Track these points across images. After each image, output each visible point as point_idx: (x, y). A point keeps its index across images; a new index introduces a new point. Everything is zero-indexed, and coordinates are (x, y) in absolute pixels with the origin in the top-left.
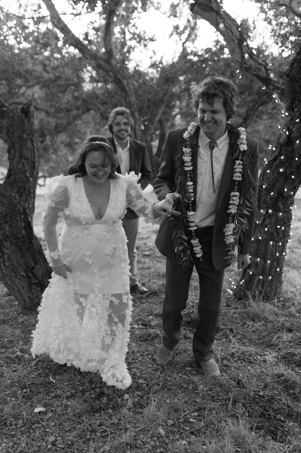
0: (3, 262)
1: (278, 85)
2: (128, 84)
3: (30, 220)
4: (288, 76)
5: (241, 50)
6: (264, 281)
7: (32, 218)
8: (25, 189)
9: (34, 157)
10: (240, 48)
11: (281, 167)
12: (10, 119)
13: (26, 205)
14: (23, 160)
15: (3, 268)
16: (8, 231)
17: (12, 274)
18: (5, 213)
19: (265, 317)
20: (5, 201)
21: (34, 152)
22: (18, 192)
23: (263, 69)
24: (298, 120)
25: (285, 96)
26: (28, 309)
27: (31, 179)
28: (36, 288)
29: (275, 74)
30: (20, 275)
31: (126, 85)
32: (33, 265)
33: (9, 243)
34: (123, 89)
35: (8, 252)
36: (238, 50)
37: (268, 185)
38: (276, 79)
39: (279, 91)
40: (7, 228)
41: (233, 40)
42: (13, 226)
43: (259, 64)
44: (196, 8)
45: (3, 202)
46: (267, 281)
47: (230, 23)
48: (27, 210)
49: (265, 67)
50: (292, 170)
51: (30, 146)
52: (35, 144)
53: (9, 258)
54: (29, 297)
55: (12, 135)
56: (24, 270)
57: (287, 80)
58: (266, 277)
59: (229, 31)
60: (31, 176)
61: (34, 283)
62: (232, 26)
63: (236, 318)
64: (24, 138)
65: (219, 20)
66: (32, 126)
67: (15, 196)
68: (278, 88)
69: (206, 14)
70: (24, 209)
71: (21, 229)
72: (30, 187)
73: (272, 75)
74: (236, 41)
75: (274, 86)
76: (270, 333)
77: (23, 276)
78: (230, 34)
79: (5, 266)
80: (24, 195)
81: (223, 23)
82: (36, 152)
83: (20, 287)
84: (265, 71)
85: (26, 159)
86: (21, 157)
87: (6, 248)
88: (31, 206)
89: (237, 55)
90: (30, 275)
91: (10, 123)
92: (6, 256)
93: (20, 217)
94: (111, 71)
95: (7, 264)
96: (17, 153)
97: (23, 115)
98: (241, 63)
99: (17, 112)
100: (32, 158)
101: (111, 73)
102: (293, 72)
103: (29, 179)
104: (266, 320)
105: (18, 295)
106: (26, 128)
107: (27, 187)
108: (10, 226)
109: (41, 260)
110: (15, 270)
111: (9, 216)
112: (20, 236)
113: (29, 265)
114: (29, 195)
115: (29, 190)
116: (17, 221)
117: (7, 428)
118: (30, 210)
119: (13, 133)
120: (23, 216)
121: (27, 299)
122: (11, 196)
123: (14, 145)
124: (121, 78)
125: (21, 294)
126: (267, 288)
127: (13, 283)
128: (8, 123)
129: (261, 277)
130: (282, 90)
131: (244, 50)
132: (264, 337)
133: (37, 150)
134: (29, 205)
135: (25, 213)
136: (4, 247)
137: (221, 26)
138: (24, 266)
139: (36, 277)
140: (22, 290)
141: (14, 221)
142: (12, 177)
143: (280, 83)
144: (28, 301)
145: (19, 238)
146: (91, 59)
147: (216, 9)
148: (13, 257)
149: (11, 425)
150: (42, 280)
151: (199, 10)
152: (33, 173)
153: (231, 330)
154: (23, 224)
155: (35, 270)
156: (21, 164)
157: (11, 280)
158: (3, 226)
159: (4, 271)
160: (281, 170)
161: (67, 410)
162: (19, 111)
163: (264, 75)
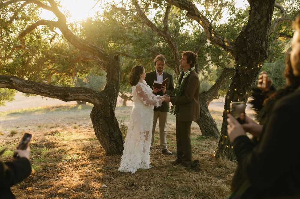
0: (99, 129)
1: (230, 48)
2: (175, 44)
3: (113, 109)
4: (235, 44)
5: (210, 33)
6: (229, 148)
7: (114, 109)
8: (112, 94)
9: (118, 80)
10: (209, 32)
11: (235, 88)
12: (109, 61)
13: (112, 102)
14: (113, 81)
15: (99, 131)
16: (103, 114)
17: (102, 135)
18: (102, 105)
19: (226, 166)
20: (102, 99)
21: (119, 77)
22: (109, 95)
23: (221, 41)
24: (240, 65)
25: (234, 53)
26: (109, 154)
27: (116, 90)
28: (113, 142)
29: (228, 43)
30: (106, 135)
31: (174, 44)
32: (113, 131)
33: (102, 119)
34: (172, 47)
35: (102, 124)
36: (209, 33)
37: (230, 97)
38: (228, 46)
39: (231, 51)
40: (102, 112)
41: (206, 28)
42: (105, 112)
43: (220, 39)
44: (188, 14)
45: (102, 100)
46: (231, 149)
47: (205, 21)
48: (112, 104)
49: (223, 40)
50: (240, 90)
51: (117, 74)
52: (119, 73)
53: (102, 127)
54: (109, 147)
55: (109, 69)
56: (108, 133)
57: (234, 46)
58: (230, 146)
59: (204, 24)
60: (116, 89)
61: (112, 141)
62: (206, 22)
63: (211, 166)
64: (114, 71)
65: (200, 19)
66: (119, 65)
67: (107, 97)
68: (230, 50)
69: (193, 17)
70: (111, 104)
71: (109, 113)
72: (115, 94)
73: (226, 44)
74: (208, 29)
75: (227, 49)
76: (226, 173)
77: (107, 136)
78: (205, 25)
79: (99, 130)
80: (111, 97)
81: (201, 21)
82: (120, 77)
83: (106, 141)
84: (222, 42)
85: (115, 80)
86: (112, 79)
87: (101, 122)
88: (114, 103)
89: (209, 34)
90: (111, 136)
91: (109, 63)
92: (100, 126)
93: (109, 107)
94: (166, 37)
95: (100, 129)
96: (111, 77)
97: (115, 59)
98: (210, 38)
99: (112, 58)
100: (117, 80)
101: (166, 39)
102: (237, 42)
103: (115, 90)
104: (226, 167)
105: (105, 146)
106: (116, 65)
107: (113, 94)
108: (104, 111)
109: (117, 129)
110: (104, 133)
111: (104, 106)
112: (108, 116)
113: (111, 131)
114: (114, 97)
115: (114, 95)
116: (107, 109)
117: (90, 190)
118: (114, 105)
119: (109, 68)
120: (110, 107)
121: (108, 148)
122: (105, 97)
123: (109, 74)
124: (171, 41)
125: (106, 146)
126: (231, 152)
127: (103, 139)
128: (108, 63)
129: (227, 146)
130: (232, 50)
131: (212, 32)
132: (222, 175)
133: (120, 76)
134: (113, 102)
135: (111, 106)
136: (100, 121)
137: (201, 22)
138: (108, 131)
139: (114, 138)
140: (106, 143)
141: (106, 109)
142: (107, 89)
143: (231, 47)
144: (109, 149)
145: (107, 118)
146: (156, 31)
147: (198, 15)
148: (104, 126)
149: (91, 190)
150: (117, 140)
151: (190, 16)
152: (117, 87)
153: (206, 170)
154: (110, 111)
155: (114, 134)
156: (112, 83)
157: (102, 138)
158: (100, 111)
159: (99, 133)
160: (235, 90)
161: (116, 188)
162: (113, 57)
163: (222, 43)
